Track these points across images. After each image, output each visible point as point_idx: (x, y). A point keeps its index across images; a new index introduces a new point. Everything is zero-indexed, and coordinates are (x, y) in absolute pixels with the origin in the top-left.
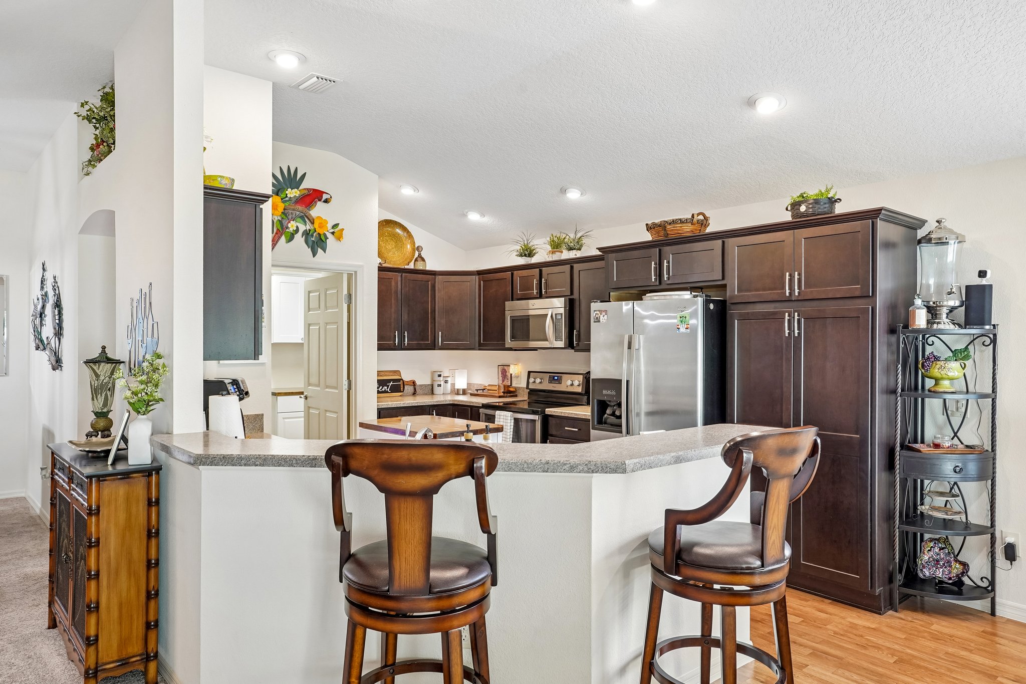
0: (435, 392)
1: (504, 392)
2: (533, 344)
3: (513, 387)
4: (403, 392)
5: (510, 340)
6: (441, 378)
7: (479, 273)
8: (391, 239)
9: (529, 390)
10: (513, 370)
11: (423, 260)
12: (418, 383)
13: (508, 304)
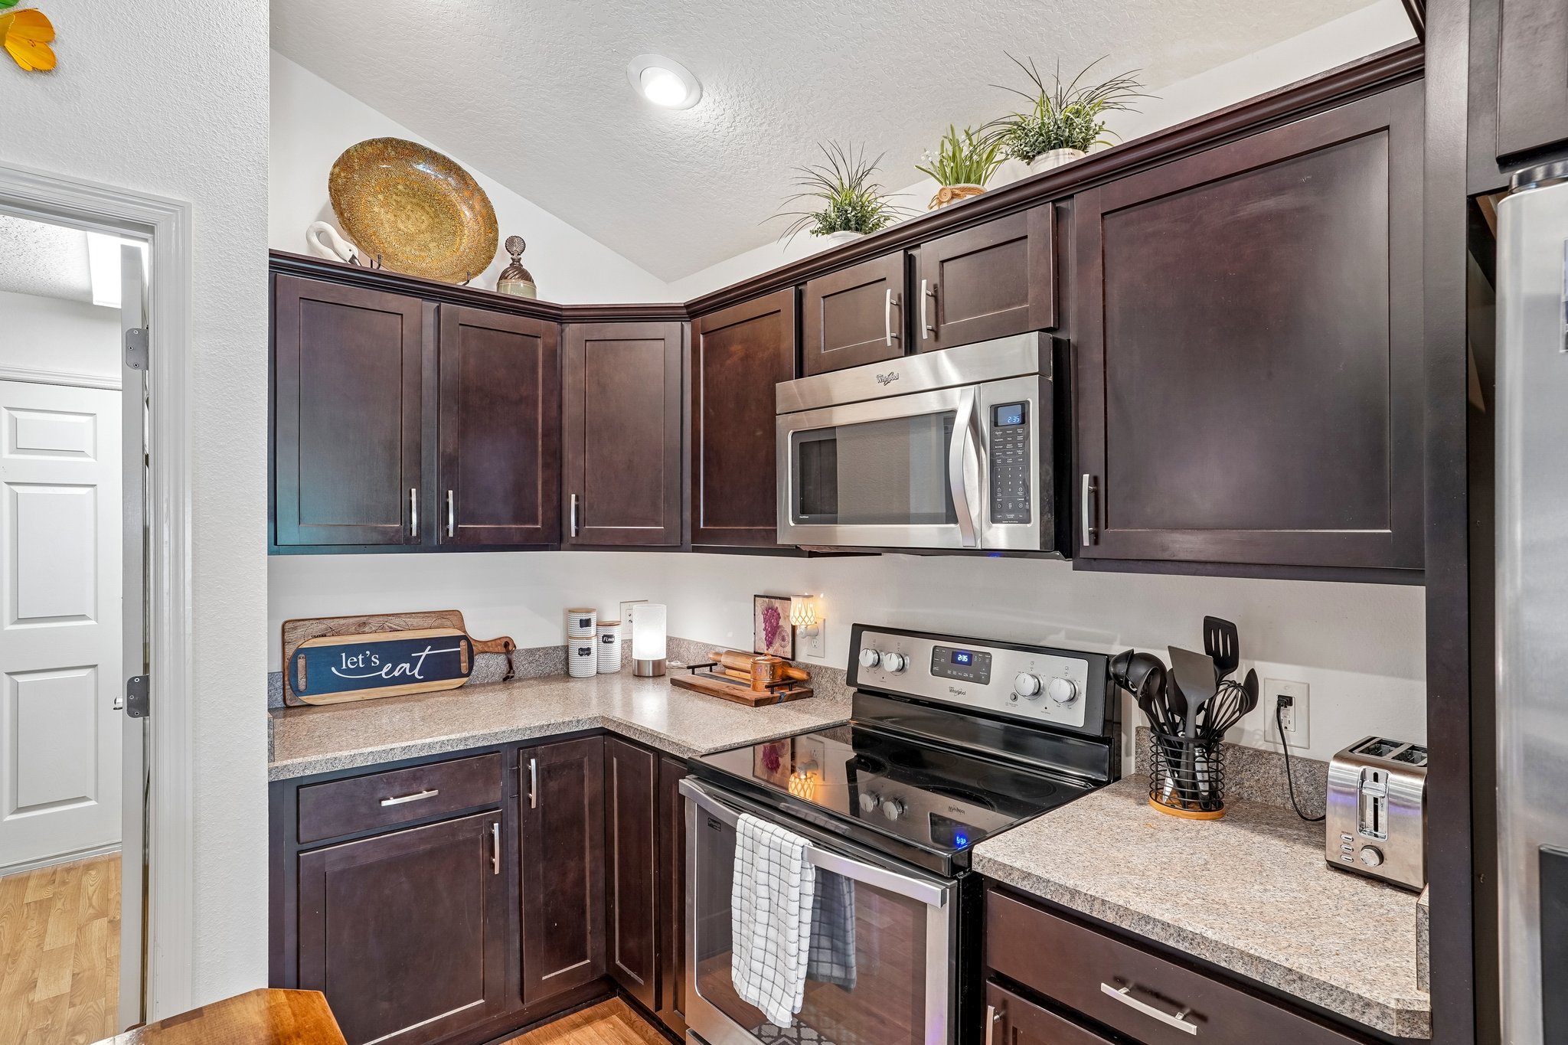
0: (573, 672)
1: (771, 687)
2: (849, 534)
3: (798, 667)
4: (468, 675)
5: (796, 520)
6: (593, 629)
7: (694, 310)
8: (418, 205)
9: (855, 689)
10: (799, 614)
11: (526, 276)
12: (522, 643)
13: (788, 390)
